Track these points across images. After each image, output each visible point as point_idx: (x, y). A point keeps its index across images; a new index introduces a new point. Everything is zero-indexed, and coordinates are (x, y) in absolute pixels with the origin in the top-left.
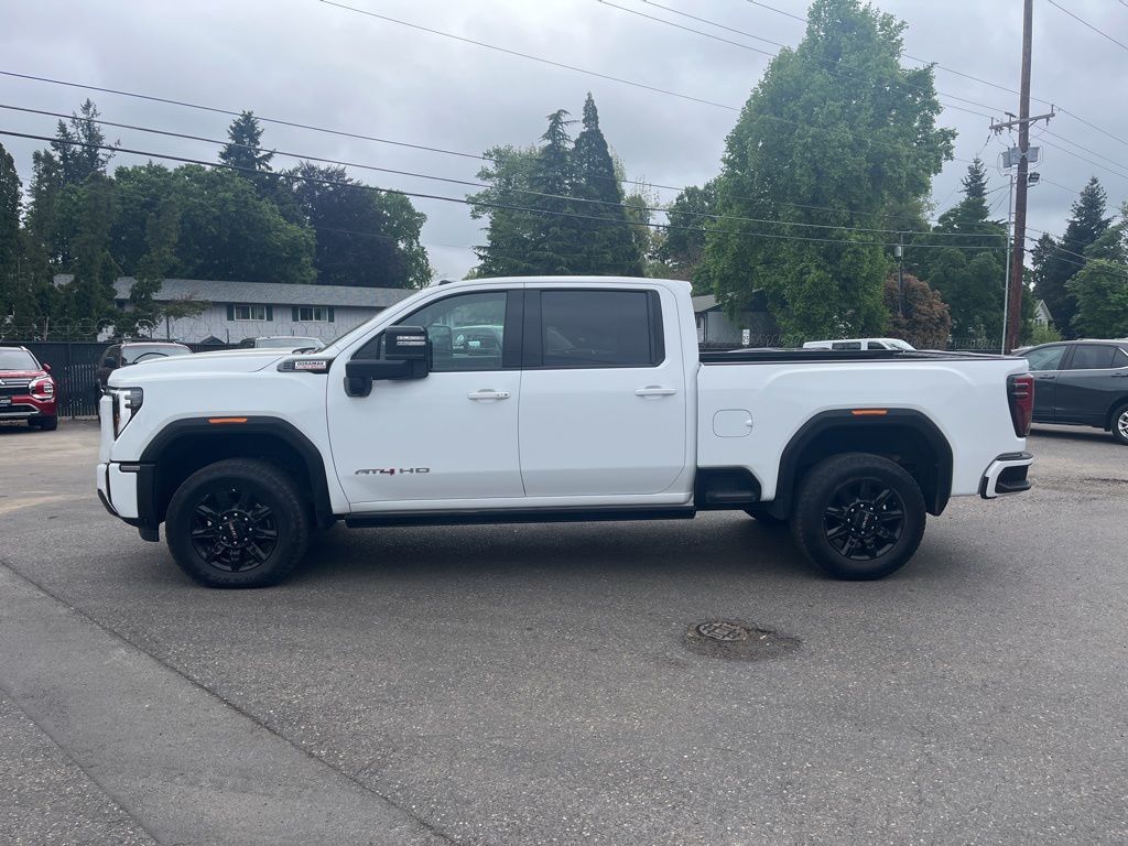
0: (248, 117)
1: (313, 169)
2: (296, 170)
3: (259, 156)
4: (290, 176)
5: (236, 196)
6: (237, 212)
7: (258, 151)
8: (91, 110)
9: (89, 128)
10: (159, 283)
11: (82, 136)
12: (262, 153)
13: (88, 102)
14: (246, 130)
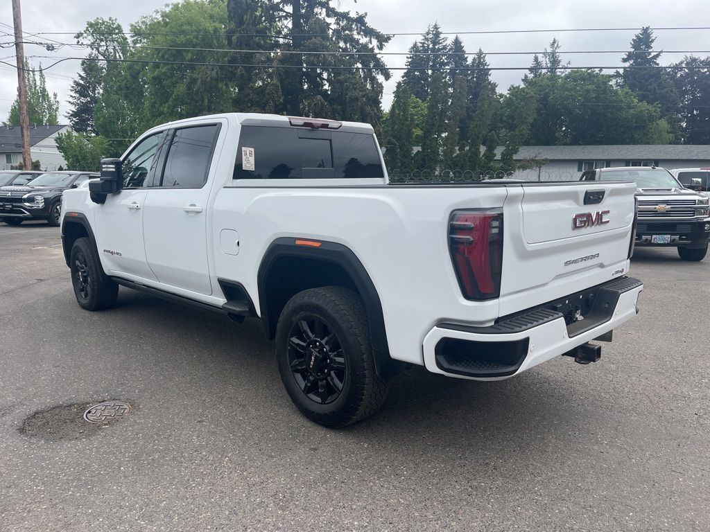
0: (646, 31)
1: (694, 60)
2: (682, 63)
3: (650, 56)
4: (677, 68)
5: (598, 87)
6: (596, 97)
7: (650, 54)
8: (556, 45)
9: (553, 56)
10: (518, 148)
11: (548, 62)
12: (653, 54)
13: (554, 40)
14: (644, 40)
